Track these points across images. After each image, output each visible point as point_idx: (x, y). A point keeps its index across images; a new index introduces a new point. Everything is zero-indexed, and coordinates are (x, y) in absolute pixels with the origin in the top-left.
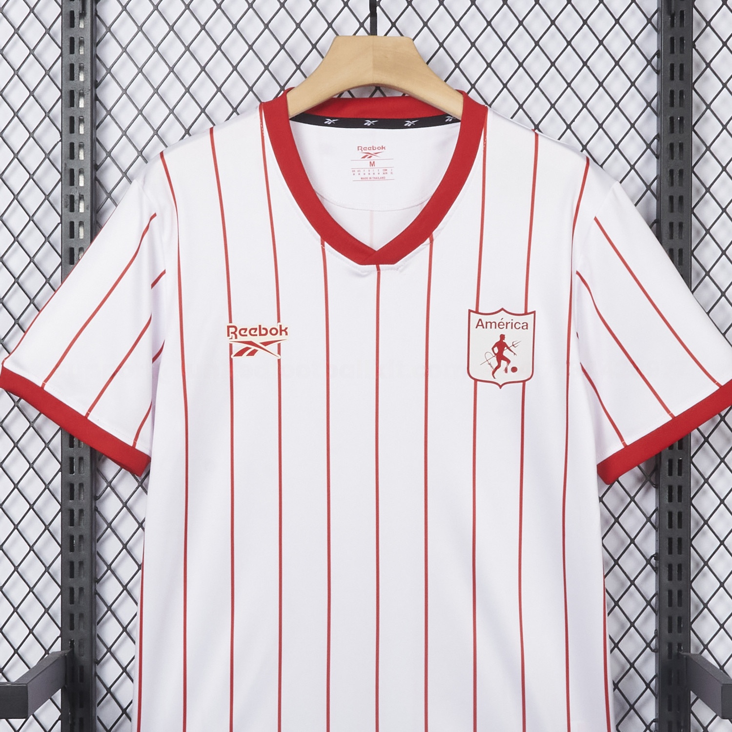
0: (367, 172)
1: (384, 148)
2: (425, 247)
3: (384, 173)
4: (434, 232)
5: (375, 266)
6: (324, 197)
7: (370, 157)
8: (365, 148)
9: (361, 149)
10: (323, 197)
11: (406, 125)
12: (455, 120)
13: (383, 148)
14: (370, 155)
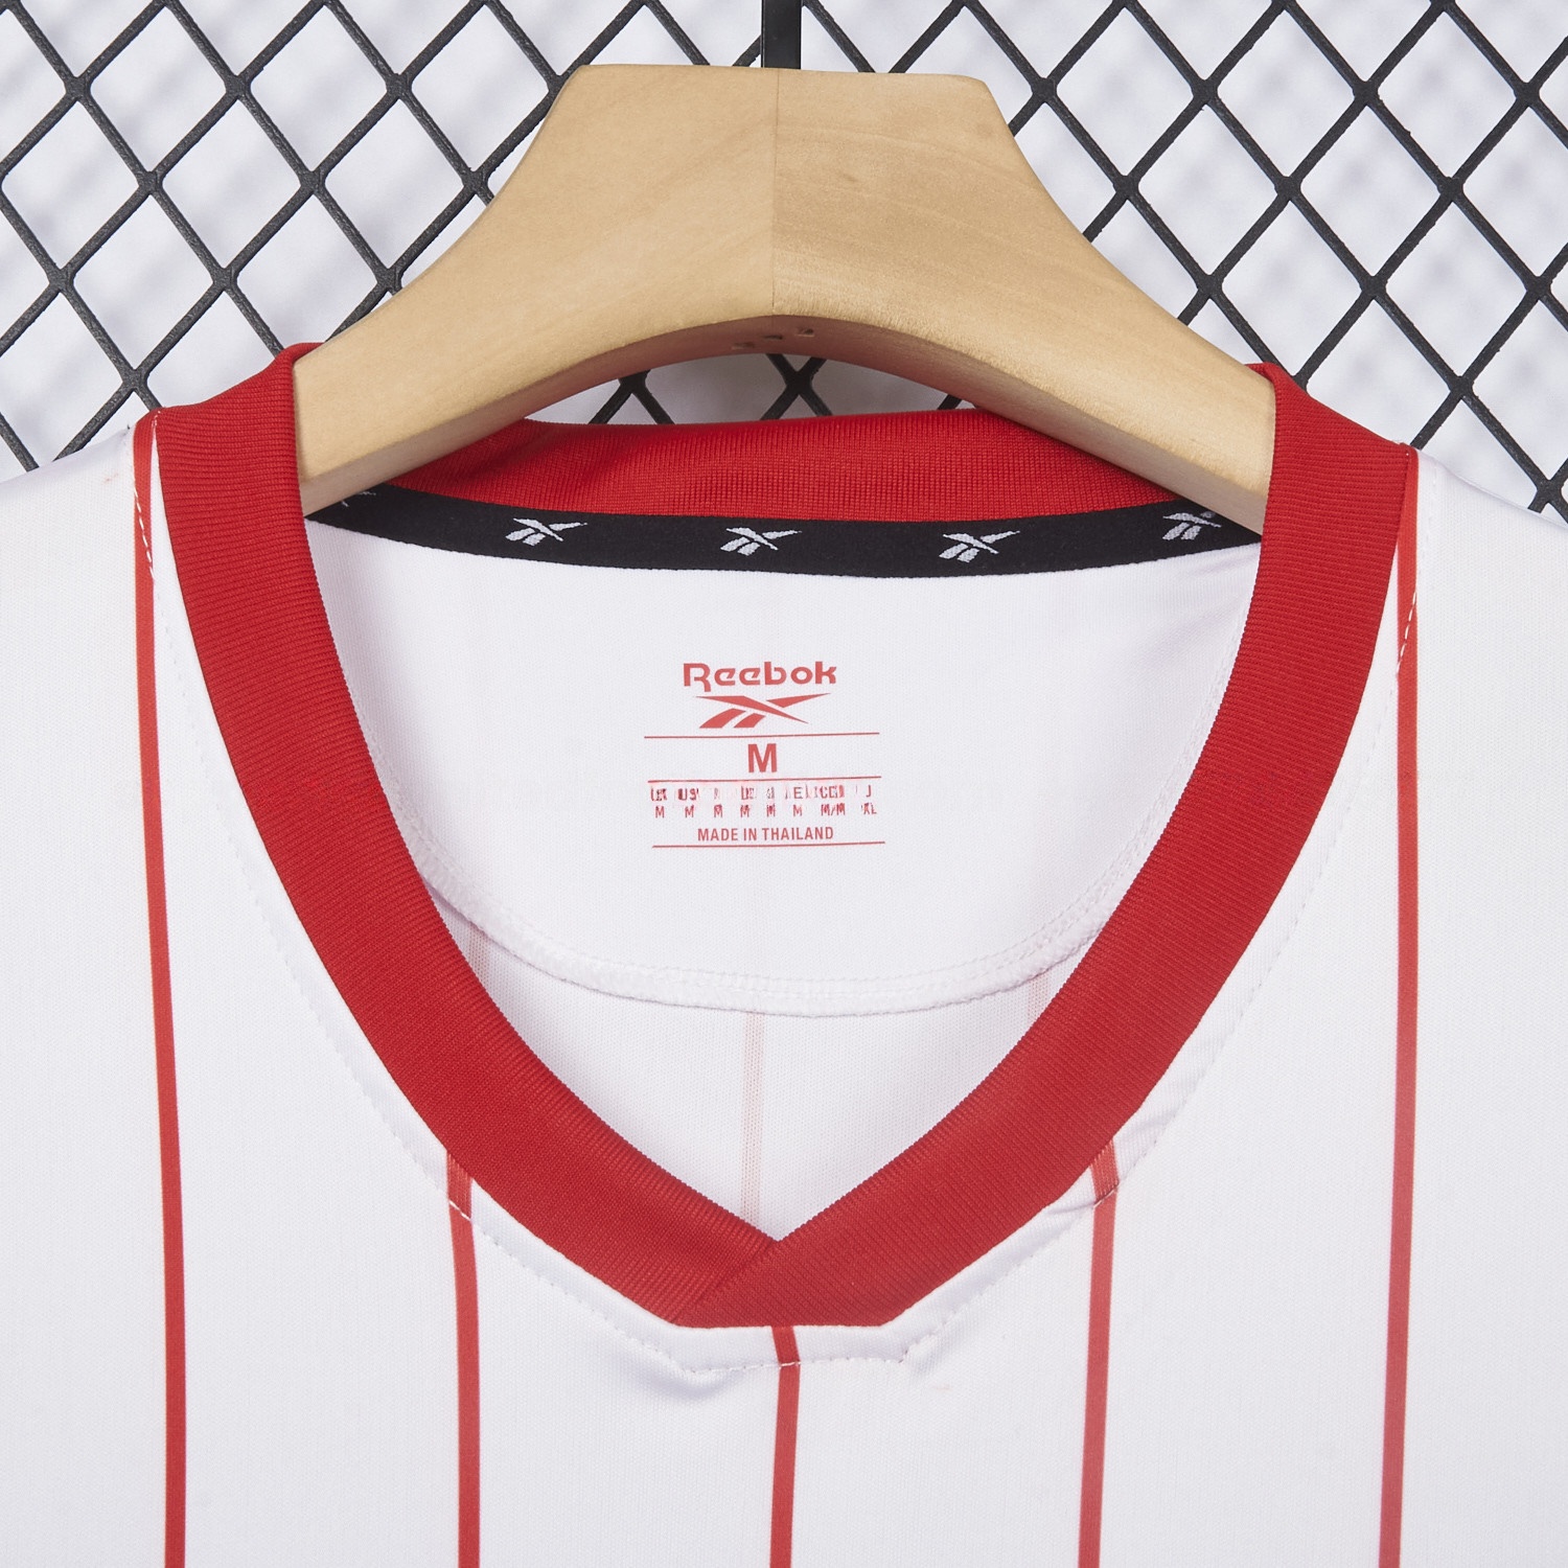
0: (731, 798)
1: (830, 673)
2: (1067, 1227)
3: (825, 809)
4: (1119, 1139)
5: (766, 1332)
6: (489, 930)
7: (751, 722)
8: (725, 675)
9: (703, 679)
10: (483, 934)
11: (948, 554)
12: (1223, 534)
13: (822, 673)
14: (749, 711)
